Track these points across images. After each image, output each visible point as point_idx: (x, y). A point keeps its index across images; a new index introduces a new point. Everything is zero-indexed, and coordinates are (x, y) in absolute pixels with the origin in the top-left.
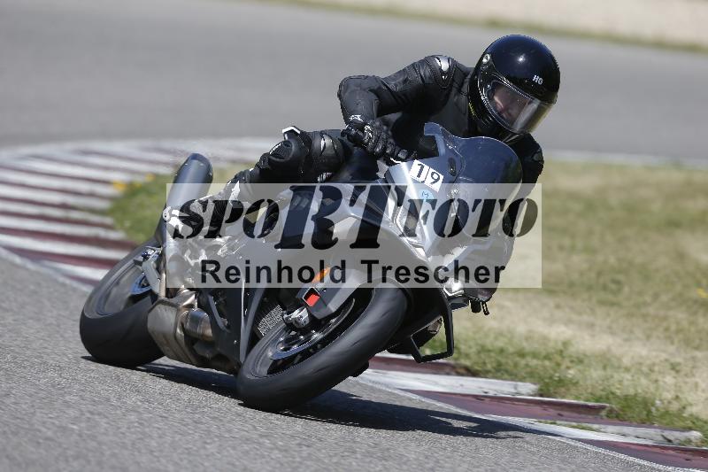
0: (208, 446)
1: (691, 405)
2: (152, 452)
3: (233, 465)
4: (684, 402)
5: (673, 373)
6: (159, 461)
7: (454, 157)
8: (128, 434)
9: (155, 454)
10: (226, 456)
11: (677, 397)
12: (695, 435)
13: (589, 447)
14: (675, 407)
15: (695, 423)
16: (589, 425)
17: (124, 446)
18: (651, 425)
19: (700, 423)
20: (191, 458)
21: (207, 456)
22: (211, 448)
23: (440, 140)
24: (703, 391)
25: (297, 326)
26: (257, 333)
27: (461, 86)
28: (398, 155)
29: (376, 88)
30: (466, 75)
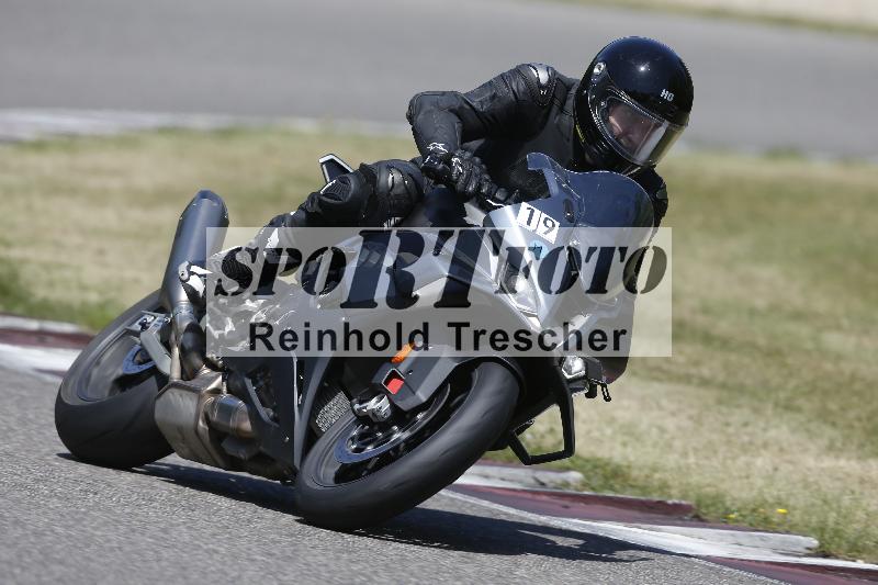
11: (551, 430)
12: (575, 476)
15: (573, 462)
19: (580, 462)
25: (375, 420)
26: (314, 427)
27: (563, 103)
28: (497, 195)
29: (457, 107)
30: (569, 88)
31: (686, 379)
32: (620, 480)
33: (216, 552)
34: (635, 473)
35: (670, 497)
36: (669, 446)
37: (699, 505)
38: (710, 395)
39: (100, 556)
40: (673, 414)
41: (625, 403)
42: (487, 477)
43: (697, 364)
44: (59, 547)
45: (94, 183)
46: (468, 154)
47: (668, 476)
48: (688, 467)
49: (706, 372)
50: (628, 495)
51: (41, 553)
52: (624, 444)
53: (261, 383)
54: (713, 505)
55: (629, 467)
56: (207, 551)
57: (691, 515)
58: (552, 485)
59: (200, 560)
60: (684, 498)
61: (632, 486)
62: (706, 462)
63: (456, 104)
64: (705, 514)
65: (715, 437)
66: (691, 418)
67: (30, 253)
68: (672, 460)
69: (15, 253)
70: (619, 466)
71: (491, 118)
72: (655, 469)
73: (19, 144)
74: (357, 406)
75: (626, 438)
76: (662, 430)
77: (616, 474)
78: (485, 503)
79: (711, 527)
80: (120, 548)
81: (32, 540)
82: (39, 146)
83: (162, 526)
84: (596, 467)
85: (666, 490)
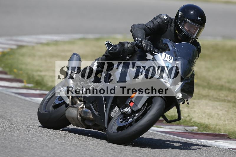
0: (34, 138)
1: (193, 118)
2: (15, 141)
3: (43, 144)
4: (191, 117)
5: (187, 107)
6: (18, 144)
7: (175, 50)
8: (7, 136)
9: (16, 142)
10: (40, 142)
11: (189, 116)
12: (195, 128)
13: (160, 133)
14: (188, 119)
15: (195, 124)
16: (160, 126)
17: (6, 140)
18: (181, 125)
19: (197, 124)
20: (28, 143)
21: (34, 142)
22: (35, 139)
23: (170, 45)
24: (197, 113)
25: (127, 114)
26: (110, 116)
27: (171, 24)
28: (155, 51)
29: (144, 28)
30: (172, 20)
31: (224, 101)
32: (207, 128)
33: (100, 152)
34: (211, 126)
35: (221, 132)
36: (220, 119)
37: (229, 134)
38: (231, 105)
39: (70, 154)
40: (221, 110)
41: (208, 108)
42: (172, 129)
43: (227, 96)
44: (58, 152)
45: (63, 54)
46: (146, 40)
47: (220, 127)
48: (226, 124)
49: (229, 98)
50: (210, 132)
51: (53, 153)
52: (208, 119)
53: (95, 105)
54: (233, 134)
55: (210, 125)
56: (98, 152)
57: (227, 137)
58: (190, 130)
59: (96, 154)
60: (225, 133)
61: (211, 130)
62: (230, 123)
63: (144, 27)
64: (231, 137)
65: (233, 116)
66: (226, 111)
67: (47, 73)
68: (221, 123)
69: (42, 74)
70: (207, 125)
71: (153, 30)
72: (217, 125)
73: (42, 44)
74: (121, 110)
75: (209, 117)
76: (218, 115)
77: (206, 127)
78: (172, 136)
79: (233, 140)
80: (74, 152)
81: (51, 150)
82: (48, 44)
83: (86, 145)
84: (201, 125)
85: (220, 131)
